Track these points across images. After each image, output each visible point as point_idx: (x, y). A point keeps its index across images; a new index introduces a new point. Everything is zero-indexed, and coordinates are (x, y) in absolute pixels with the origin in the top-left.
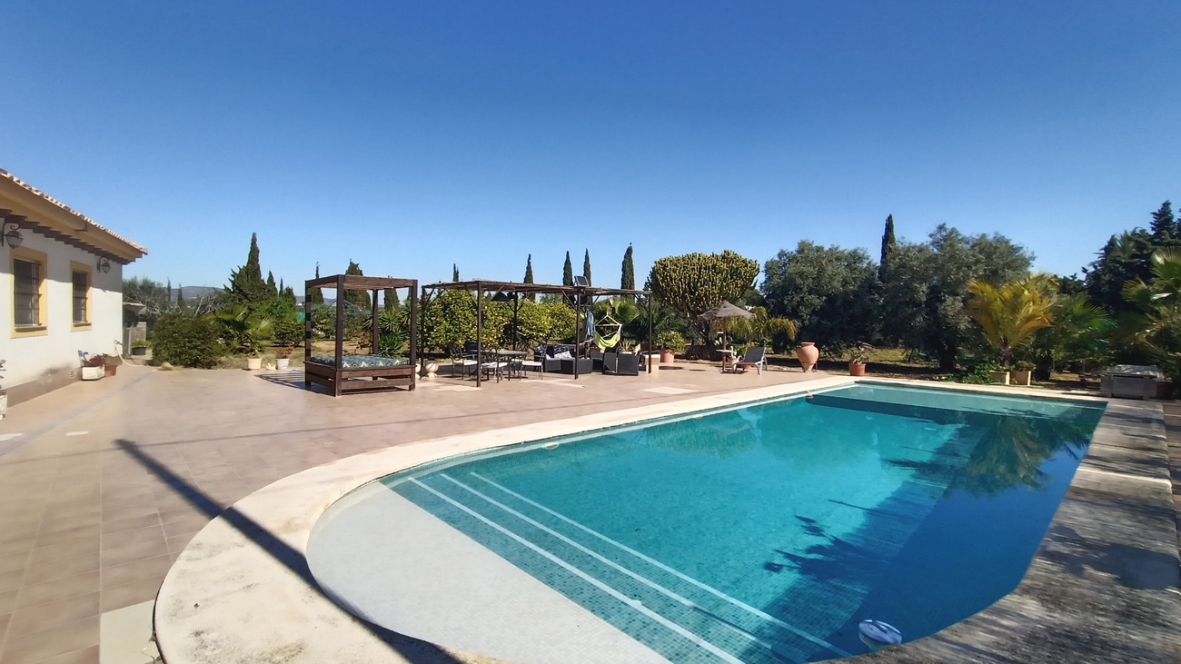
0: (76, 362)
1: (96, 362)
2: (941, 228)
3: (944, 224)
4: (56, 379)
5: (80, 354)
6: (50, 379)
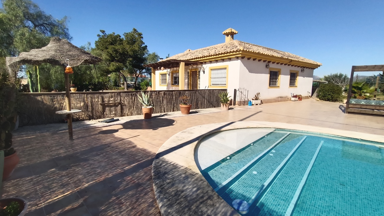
0: (290, 96)
1: (295, 96)
4: (282, 99)
5: (291, 94)
6: (280, 99)
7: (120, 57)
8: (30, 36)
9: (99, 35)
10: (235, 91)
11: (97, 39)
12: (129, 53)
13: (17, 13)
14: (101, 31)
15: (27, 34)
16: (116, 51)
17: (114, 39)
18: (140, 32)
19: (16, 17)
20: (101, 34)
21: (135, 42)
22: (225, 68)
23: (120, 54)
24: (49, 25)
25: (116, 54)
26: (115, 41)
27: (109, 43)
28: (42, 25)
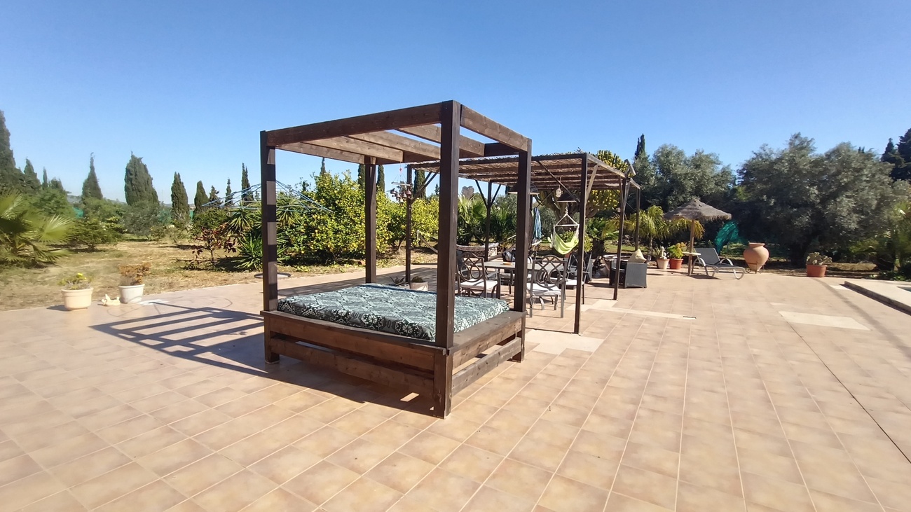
2: (797, 137)
3: (799, 134)
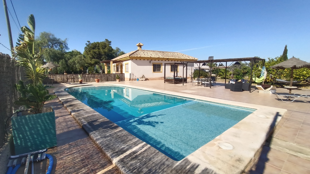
7: (97, 56)
8: (49, 51)
9: (86, 44)
10: (130, 74)
11: (85, 46)
12: (102, 53)
13: (45, 40)
14: (87, 41)
15: (48, 50)
16: (95, 53)
17: (94, 46)
18: (109, 40)
19: (44, 42)
20: (88, 43)
21: (106, 47)
22: (128, 64)
23: (97, 54)
24: (58, 43)
25: (95, 54)
26: (96, 47)
27: (92, 48)
28: (56, 43)
